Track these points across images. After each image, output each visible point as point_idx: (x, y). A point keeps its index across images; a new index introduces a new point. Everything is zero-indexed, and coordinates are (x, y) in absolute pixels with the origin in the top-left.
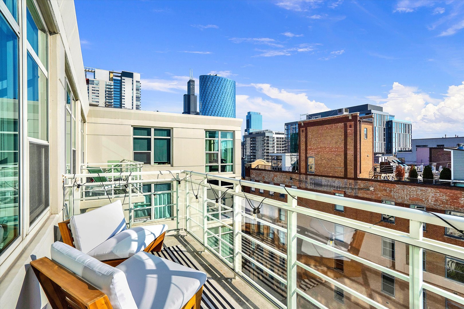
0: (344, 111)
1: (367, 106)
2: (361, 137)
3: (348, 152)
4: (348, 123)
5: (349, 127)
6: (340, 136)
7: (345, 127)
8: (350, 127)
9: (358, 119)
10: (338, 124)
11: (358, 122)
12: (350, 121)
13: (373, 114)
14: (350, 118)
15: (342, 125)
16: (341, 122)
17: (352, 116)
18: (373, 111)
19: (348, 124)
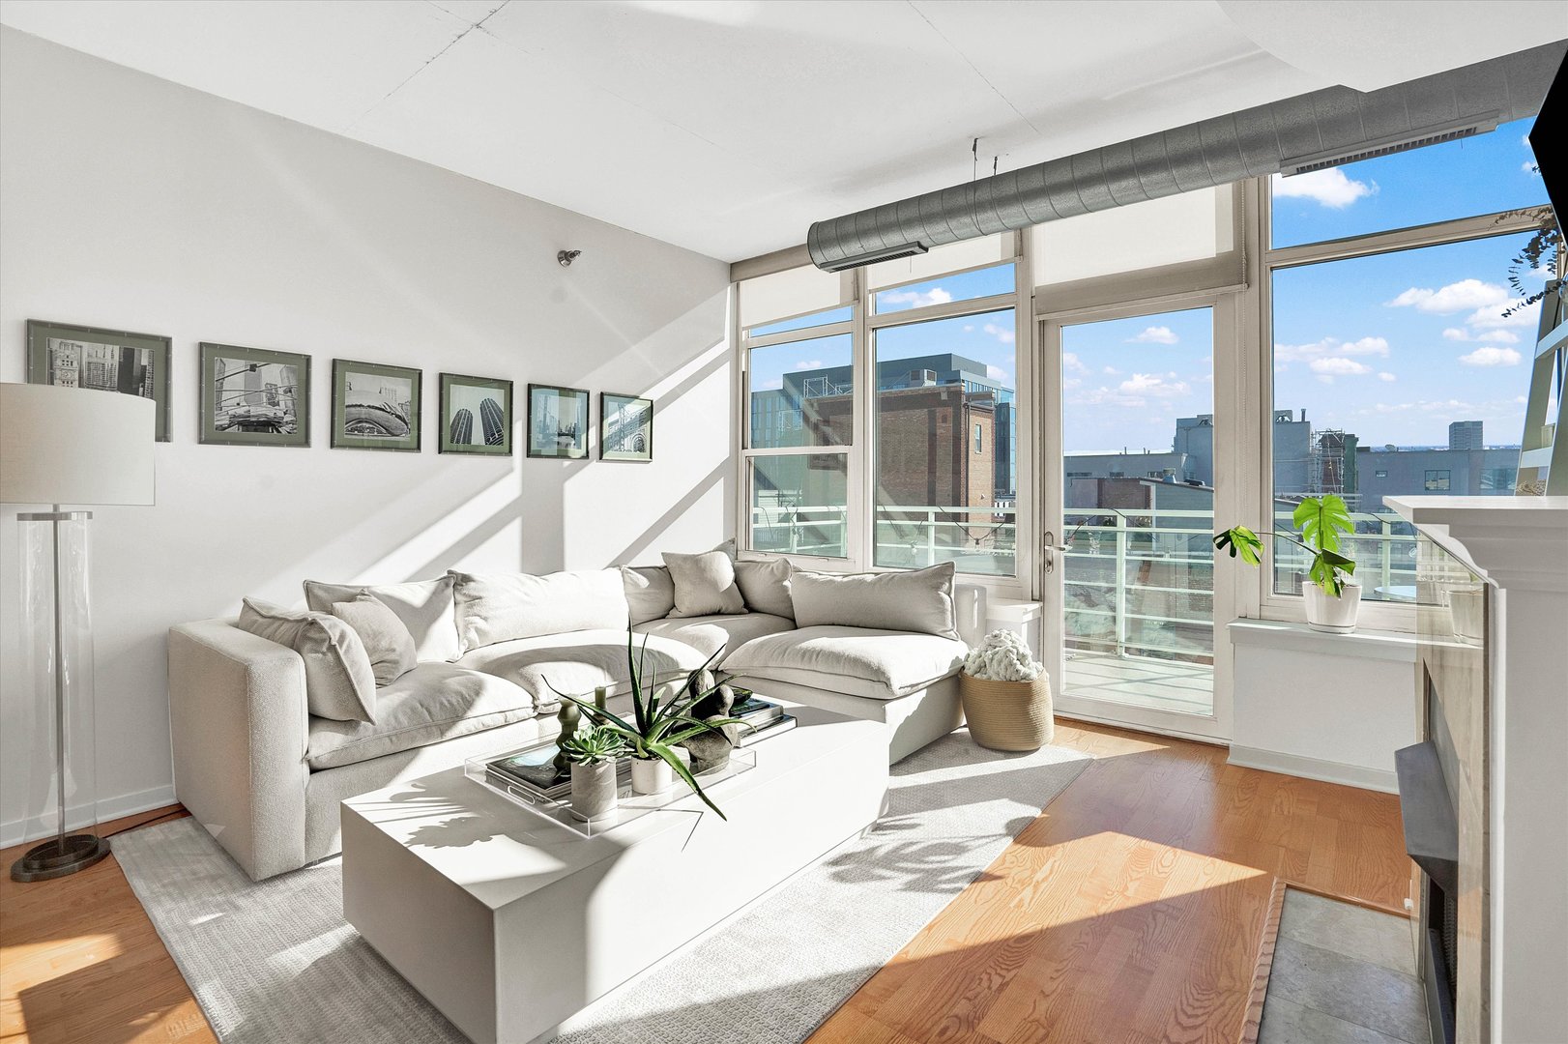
0: (926, 378)
1: (947, 358)
2: (970, 449)
3: (938, 487)
4: (938, 409)
5: (940, 420)
6: (919, 444)
7: (932, 418)
8: (945, 419)
9: (964, 401)
10: (911, 412)
11: (963, 410)
12: (944, 404)
13: (963, 381)
14: (944, 397)
15: (922, 414)
16: (921, 406)
17: (950, 393)
18: (963, 375)
19: (940, 411)
